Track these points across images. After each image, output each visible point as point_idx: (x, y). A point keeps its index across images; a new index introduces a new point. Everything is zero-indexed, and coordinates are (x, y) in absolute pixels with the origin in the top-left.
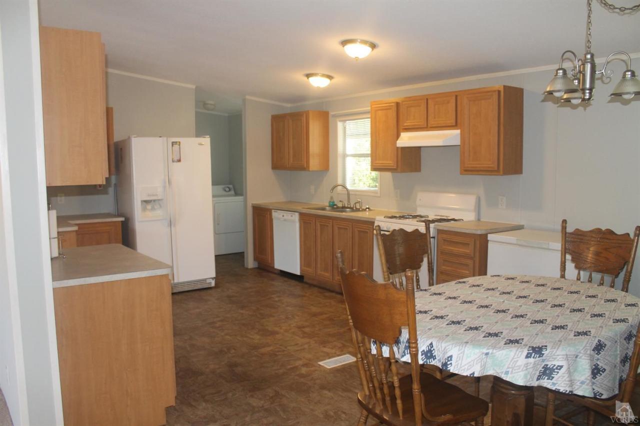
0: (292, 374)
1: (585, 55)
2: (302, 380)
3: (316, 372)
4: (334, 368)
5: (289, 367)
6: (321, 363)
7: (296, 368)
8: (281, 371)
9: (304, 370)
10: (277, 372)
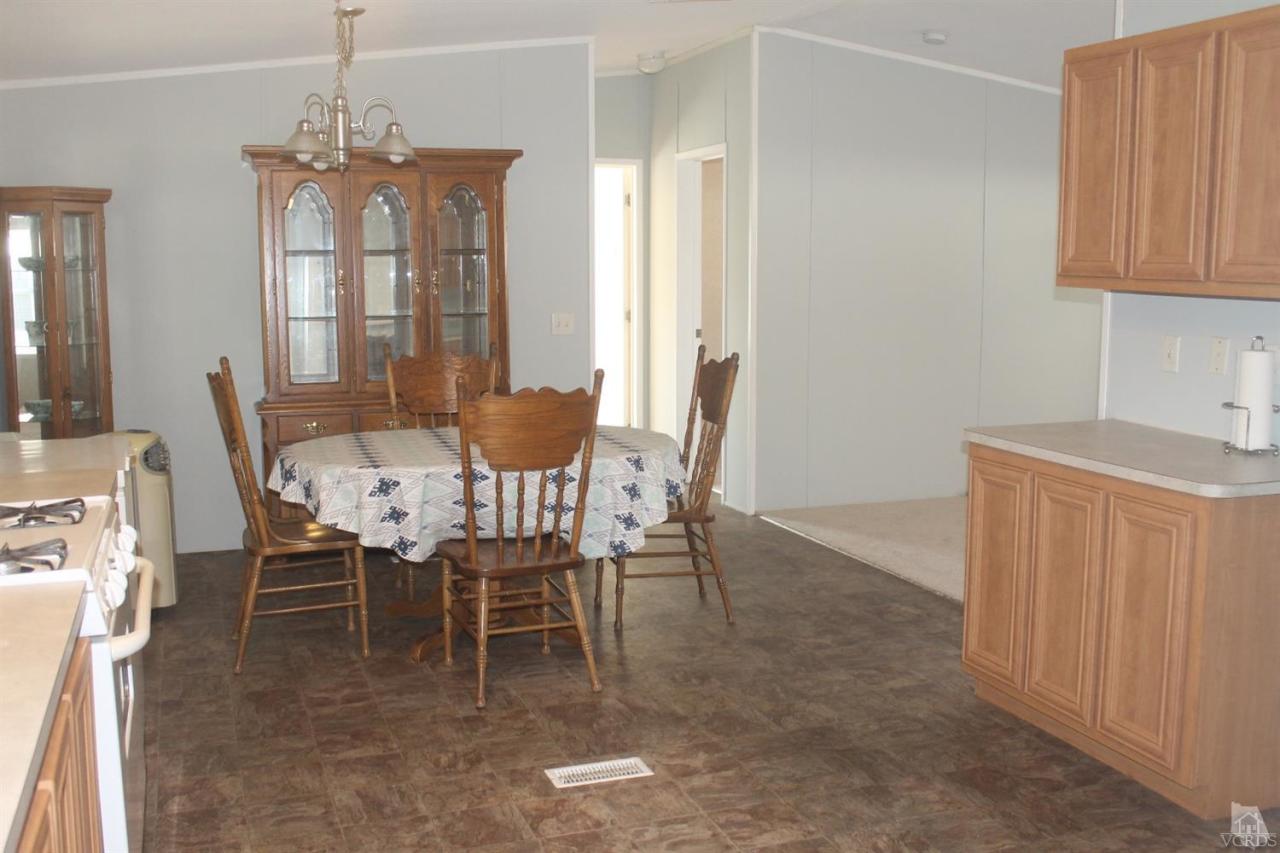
0: (729, 755)
1: (336, 98)
2: (715, 739)
3: (674, 752)
4: (622, 757)
5: (730, 773)
6: (648, 773)
7: (714, 769)
8: (754, 764)
9: (699, 760)
10: (765, 764)
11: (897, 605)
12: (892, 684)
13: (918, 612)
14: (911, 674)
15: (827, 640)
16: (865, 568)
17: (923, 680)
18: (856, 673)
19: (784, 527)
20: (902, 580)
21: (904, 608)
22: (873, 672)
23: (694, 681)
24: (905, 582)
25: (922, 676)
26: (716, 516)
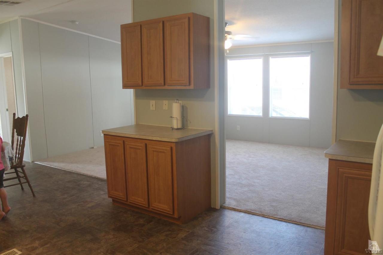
0: (46, 239)
2: (40, 235)
5: (48, 245)
7: (42, 245)
9: (36, 244)
10: (58, 239)
11: (83, 182)
12: (88, 206)
13: (89, 183)
14: (92, 201)
15: (66, 196)
16: (70, 173)
17: (97, 203)
18: (77, 204)
19: (43, 164)
20: (82, 174)
21: (85, 183)
22: (82, 203)
23: (28, 218)
24: (83, 175)
25: (96, 202)
26: (26, 165)
